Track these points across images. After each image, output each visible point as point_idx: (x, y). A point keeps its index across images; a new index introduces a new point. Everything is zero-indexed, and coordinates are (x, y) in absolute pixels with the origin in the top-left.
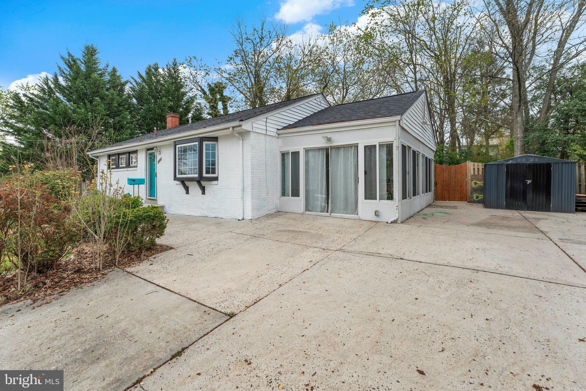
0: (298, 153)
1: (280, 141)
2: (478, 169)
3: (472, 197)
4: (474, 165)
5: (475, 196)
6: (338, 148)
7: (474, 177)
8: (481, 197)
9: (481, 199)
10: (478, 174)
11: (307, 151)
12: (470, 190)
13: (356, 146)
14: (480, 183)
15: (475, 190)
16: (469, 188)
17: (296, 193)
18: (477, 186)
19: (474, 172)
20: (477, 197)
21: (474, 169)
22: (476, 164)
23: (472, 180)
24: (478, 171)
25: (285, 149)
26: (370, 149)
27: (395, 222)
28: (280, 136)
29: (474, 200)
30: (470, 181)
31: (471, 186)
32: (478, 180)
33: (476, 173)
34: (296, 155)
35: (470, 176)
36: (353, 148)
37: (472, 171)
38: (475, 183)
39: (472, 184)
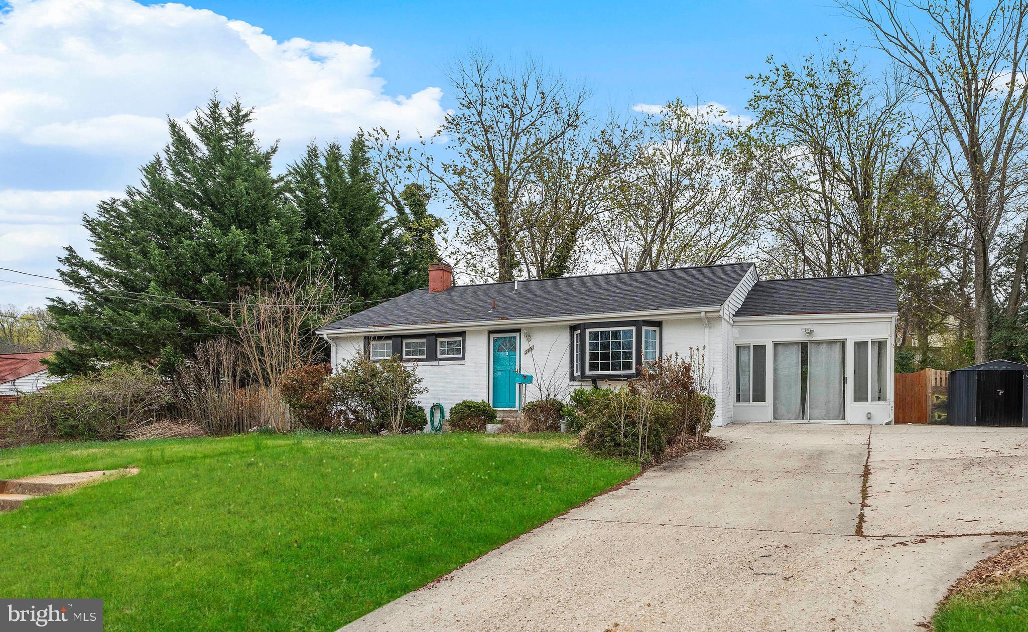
0: (763, 347)
1: (736, 330)
2: (941, 378)
3: (933, 417)
4: (936, 374)
5: (936, 415)
6: (819, 343)
7: (936, 389)
8: (944, 415)
9: (944, 419)
10: (941, 385)
11: (776, 345)
12: (930, 407)
13: (843, 343)
14: (944, 398)
15: (936, 407)
16: (930, 404)
17: (760, 397)
18: (939, 401)
19: (936, 383)
20: (939, 417)
21: (936, 378)
22: (938, 371)
23: (933, 394)
24: (941, 382)
25: (743, 341)
26: (860, 346)
27: (888, 424)
28: (736, 324)
29: (936, 421)
30: (930, 395)
31: (932, 402)
32: (941, 393)
33: (938, 385)
34: (760, 350)
35: (930, 389)
36: (838, 344)
37: (933, 382)
38: (938, 398)
39: (933, 399)
